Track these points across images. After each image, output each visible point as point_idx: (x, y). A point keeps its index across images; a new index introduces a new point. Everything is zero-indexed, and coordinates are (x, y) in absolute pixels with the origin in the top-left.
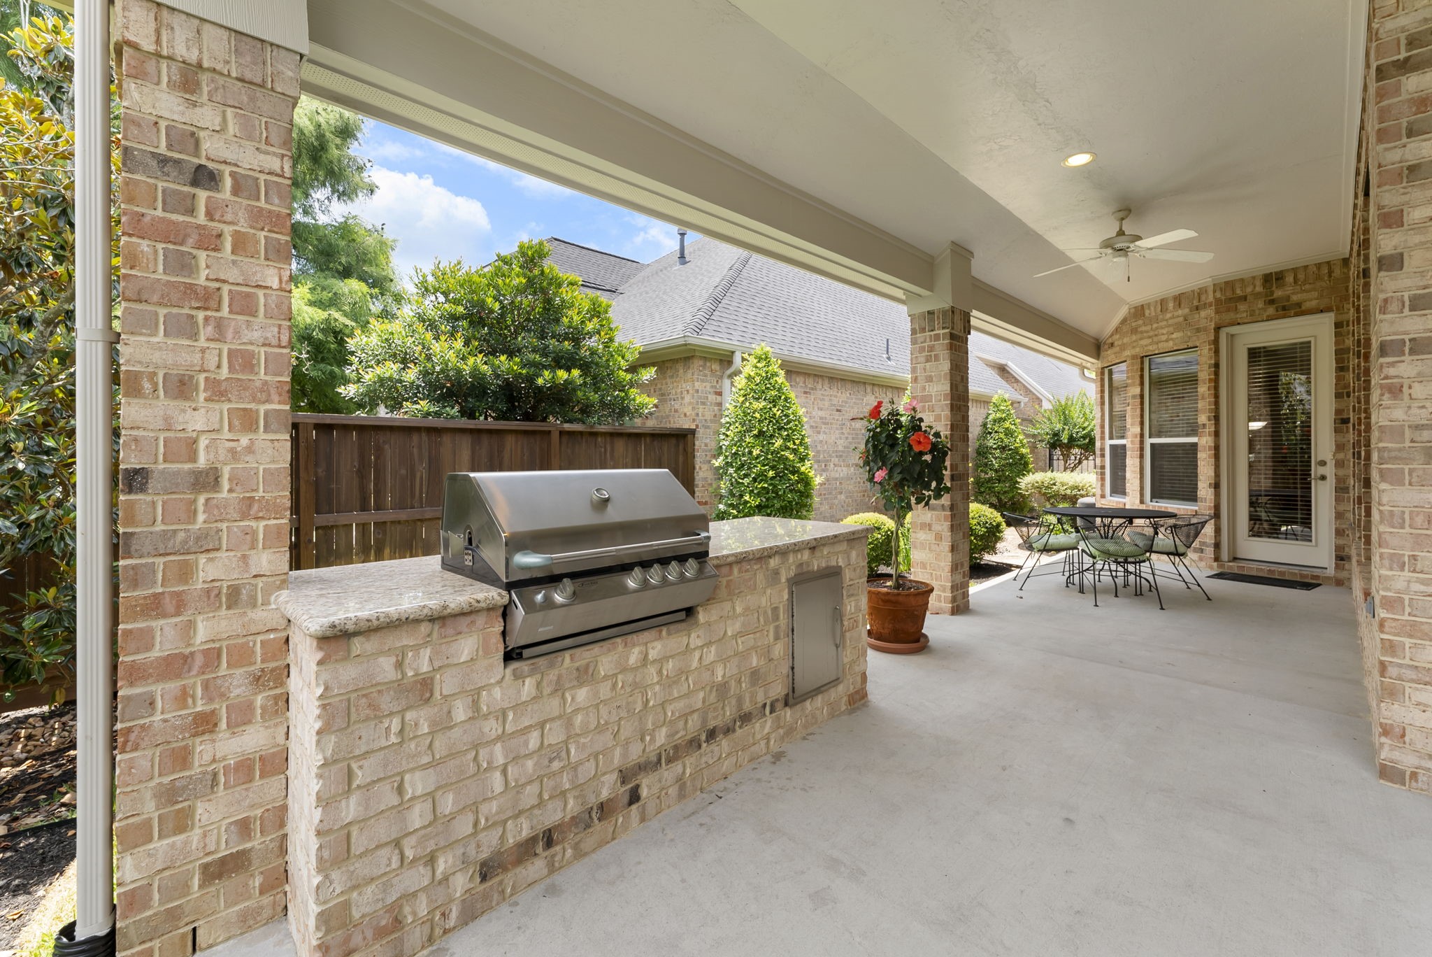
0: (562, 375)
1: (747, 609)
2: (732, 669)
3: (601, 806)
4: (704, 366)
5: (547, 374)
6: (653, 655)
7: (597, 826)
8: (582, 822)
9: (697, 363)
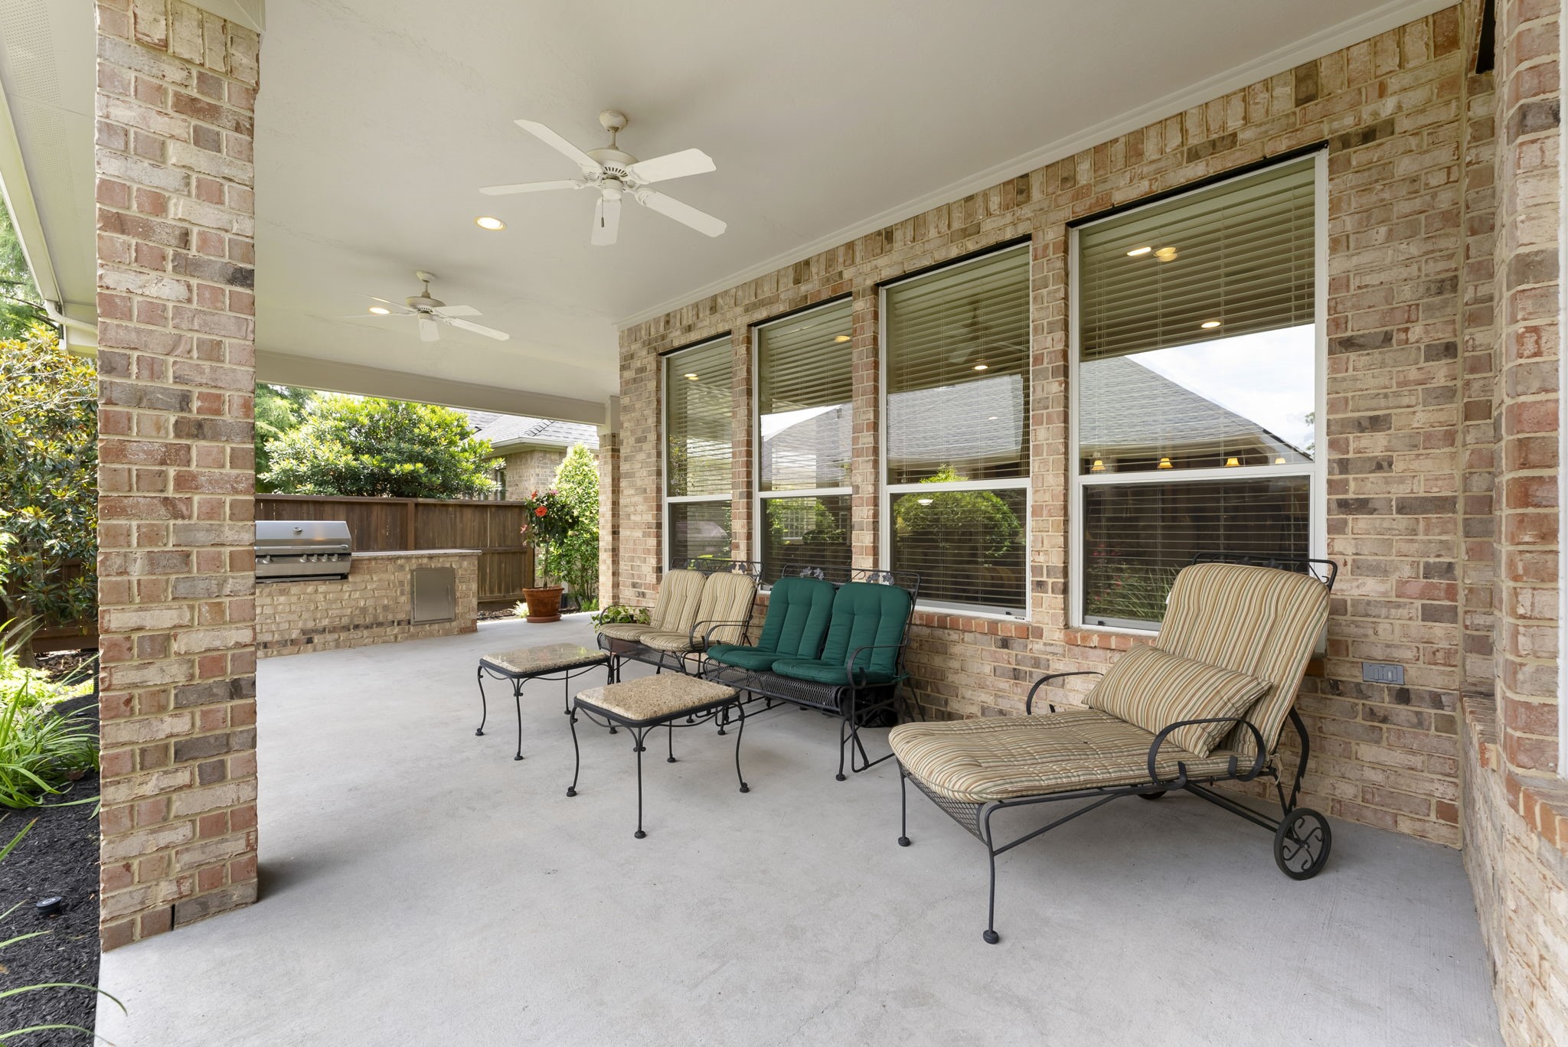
0: (408, 467)
1: (380, 580)
2: (370, 602)
3: (292, 640)
4: (544, 458)
5: (398, 466)
6: (320, 590)
7: (290, 647)
8: (284, 643)
9: (537, 455)
